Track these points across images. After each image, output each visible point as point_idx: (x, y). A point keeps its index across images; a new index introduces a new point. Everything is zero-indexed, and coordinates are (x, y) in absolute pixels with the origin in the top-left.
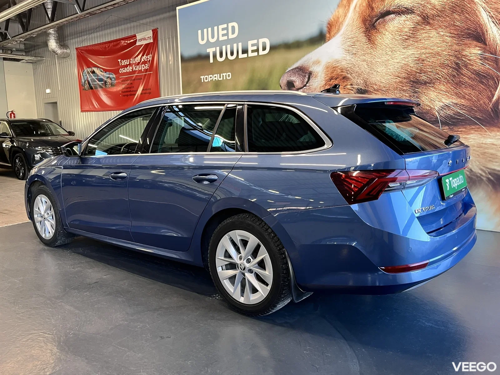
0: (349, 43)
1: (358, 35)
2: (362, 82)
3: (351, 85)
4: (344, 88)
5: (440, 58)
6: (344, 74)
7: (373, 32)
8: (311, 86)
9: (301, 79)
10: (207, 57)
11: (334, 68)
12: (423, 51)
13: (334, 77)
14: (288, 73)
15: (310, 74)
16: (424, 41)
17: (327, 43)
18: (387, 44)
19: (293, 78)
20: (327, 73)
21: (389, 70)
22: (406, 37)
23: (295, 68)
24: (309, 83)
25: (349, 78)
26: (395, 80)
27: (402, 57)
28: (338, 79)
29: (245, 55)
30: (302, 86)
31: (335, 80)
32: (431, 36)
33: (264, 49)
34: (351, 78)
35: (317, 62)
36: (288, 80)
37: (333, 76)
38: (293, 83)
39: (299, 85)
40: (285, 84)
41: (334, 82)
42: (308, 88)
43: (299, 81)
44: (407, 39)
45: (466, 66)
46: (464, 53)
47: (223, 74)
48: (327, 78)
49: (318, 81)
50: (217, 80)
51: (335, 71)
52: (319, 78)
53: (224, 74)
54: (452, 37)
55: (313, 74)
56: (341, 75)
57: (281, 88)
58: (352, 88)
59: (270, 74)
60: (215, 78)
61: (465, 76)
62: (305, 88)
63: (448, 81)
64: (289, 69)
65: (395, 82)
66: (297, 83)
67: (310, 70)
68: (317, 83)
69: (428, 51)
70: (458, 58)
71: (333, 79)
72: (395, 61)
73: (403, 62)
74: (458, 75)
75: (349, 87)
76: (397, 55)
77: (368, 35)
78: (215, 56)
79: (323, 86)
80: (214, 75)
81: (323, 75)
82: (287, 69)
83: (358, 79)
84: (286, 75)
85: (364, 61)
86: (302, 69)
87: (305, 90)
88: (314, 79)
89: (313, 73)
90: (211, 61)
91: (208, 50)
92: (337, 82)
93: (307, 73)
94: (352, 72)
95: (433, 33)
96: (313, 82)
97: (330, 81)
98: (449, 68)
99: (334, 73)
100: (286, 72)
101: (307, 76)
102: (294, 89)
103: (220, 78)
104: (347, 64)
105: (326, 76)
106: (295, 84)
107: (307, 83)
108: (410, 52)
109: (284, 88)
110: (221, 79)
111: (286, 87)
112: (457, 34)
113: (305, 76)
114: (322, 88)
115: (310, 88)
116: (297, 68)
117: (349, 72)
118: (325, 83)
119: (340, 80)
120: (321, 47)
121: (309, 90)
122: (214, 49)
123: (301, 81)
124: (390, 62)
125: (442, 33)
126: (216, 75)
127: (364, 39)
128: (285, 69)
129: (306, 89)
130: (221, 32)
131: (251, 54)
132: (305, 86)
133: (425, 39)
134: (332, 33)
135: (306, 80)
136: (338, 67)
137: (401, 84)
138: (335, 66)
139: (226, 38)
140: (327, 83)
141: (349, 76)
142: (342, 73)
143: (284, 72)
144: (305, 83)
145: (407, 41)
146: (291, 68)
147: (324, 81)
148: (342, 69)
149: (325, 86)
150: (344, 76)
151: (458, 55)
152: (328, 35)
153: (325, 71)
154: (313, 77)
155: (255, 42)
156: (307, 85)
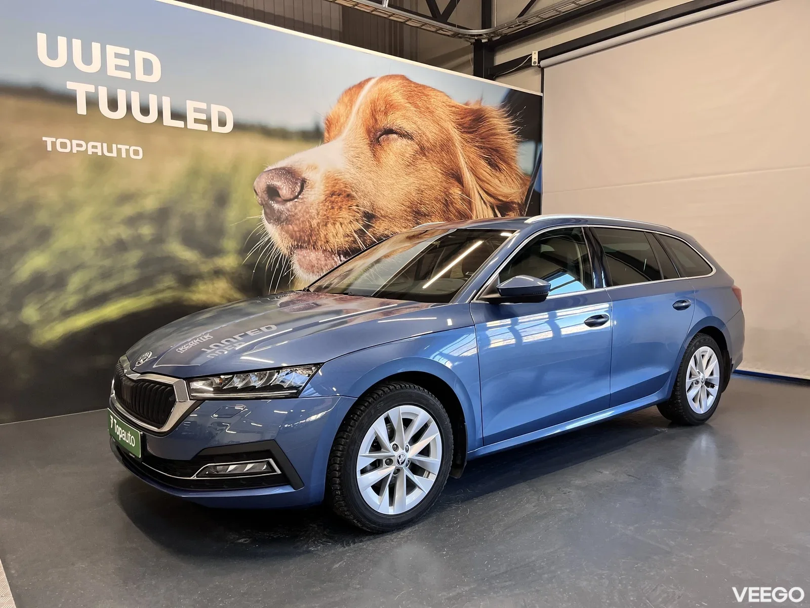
0: (352, 153)
1: (362, 146)
2: (368, 204)
3: (357, 206)
4: (349, 209)
5: (434, 192)
6: (348, 190)
7: (378, 147)
8: (305, 200)
9: (290, 186)
10: (69, 99)
11: (336, 181)
12: (422, 181)
13: (336, 192)
14: (267, 173)
15: (304, 182)
16: (422, 172)
17: (326, 145)
18: (391, 165)
19: (277, 183)
20: (327, 185)
21: (394, 196)
22: (408, 164)
23: (281, 169)
24: (302, 194)
25: (354, 197)
26: (400, 208)
27: (406, 183)
28: (341, 196)
29: (180, 124)
30: (292, 197)
31: (337, 196)
32: (427, 168)
33: (222, 123)
34: (357, 197)
35: (314, 168)
36: (268, 183)
37: (335, 190)
38: (278, 189)
39: (287, 194)
40: (264, 189)
41: (337, 199)
42: (300, 201)
43: (287, 189)
44: (409, 166)
45: (452, 204)
46: (451, 191)
47: (119, 146)
48: (327, 192)
49: (315, 194)
50: (100, 154)
51: (338, 185)
52: (316, 189)
53: (123, 148)
54: (442, 174)
55: (308, 183)
56: (345, 191)
57: (257, 194)
58: (358, 210)
59: (235, 168)
60: (95, 150)
61: (451, 213)
62: (296, 200)
63: (441, 215)
64: (270, 168)
65: (401, 210)
66: (284, 191)
67: (304, 176)
68: (314, 196)
69: (426, 183)
70: (446, 195)
71: (335, 195)
72: (400, 186)
73: (407, 190)
74: (447, 211)
75: (354, 208)
76: (401, 180)
77: (373, 150)
78: (92, 103)
79: (322, 202)
80: (91, 144)
81: (322, 187)
82: (267, 167)
83: (364, 200)
84: (265, 176)
85: (370, 179)
86: (290, 171)
87: (297, 203)
88: (309, 190)
89: (308, 181)
90: (82, 109)
91: (71, 86)
92: (340, 199)
93: (298, 179)
94: (357, 190)
95: (429, 166)
96: (309, 194)
97: (332, 197)
98: (441, 203)
99: (337, 187)
100: (265, 170)
101: (299, 184)
102: (280, 199)
103: (110, 150)
104: (352, 179)
105: (326, 190)
106: (280, 192)
107: (300, 193)
108: (411, 180)
109: (262, 195)
110: (114, 154)
111: (266, 194)
112: (445, 172)
113: (297, 183)
114: (321, 204)
115: (304, 201)
116: (283, 169)
117: (353, 189)
118: (324, 199)
119: (344, 197)
120: (318, 147)
121: (303, 204)
122: (91, 88)
123: (290, 190)
124: (395, 186)
125: (435, 168)
126: (99, 144)
127: (369, 154)
128: (263, 167)
129: (299, 202)
130: (112, 61)
131: (191, 125)
132: (297, 197)
133: (423, 170)
134: (332, 134)
135: (298, 189)
136: (340, 180)
137: (406, 213)
138: (337, 178)
139: (127, 75)
140: (328, 199)
141: (354, 194)
142: (346, 190)
143: (260, 171)
144: (297, 194)
145: (409, 167)
146: (274, 167)
147: (323, 196)
148: (346, 184)
149: (324, 202)
150: (348, 193)
151: (447, 193)
152: (326, 134)
153: (324, 182)
154: (309, 187)
155: (203, 106)
156: (300, 196)
